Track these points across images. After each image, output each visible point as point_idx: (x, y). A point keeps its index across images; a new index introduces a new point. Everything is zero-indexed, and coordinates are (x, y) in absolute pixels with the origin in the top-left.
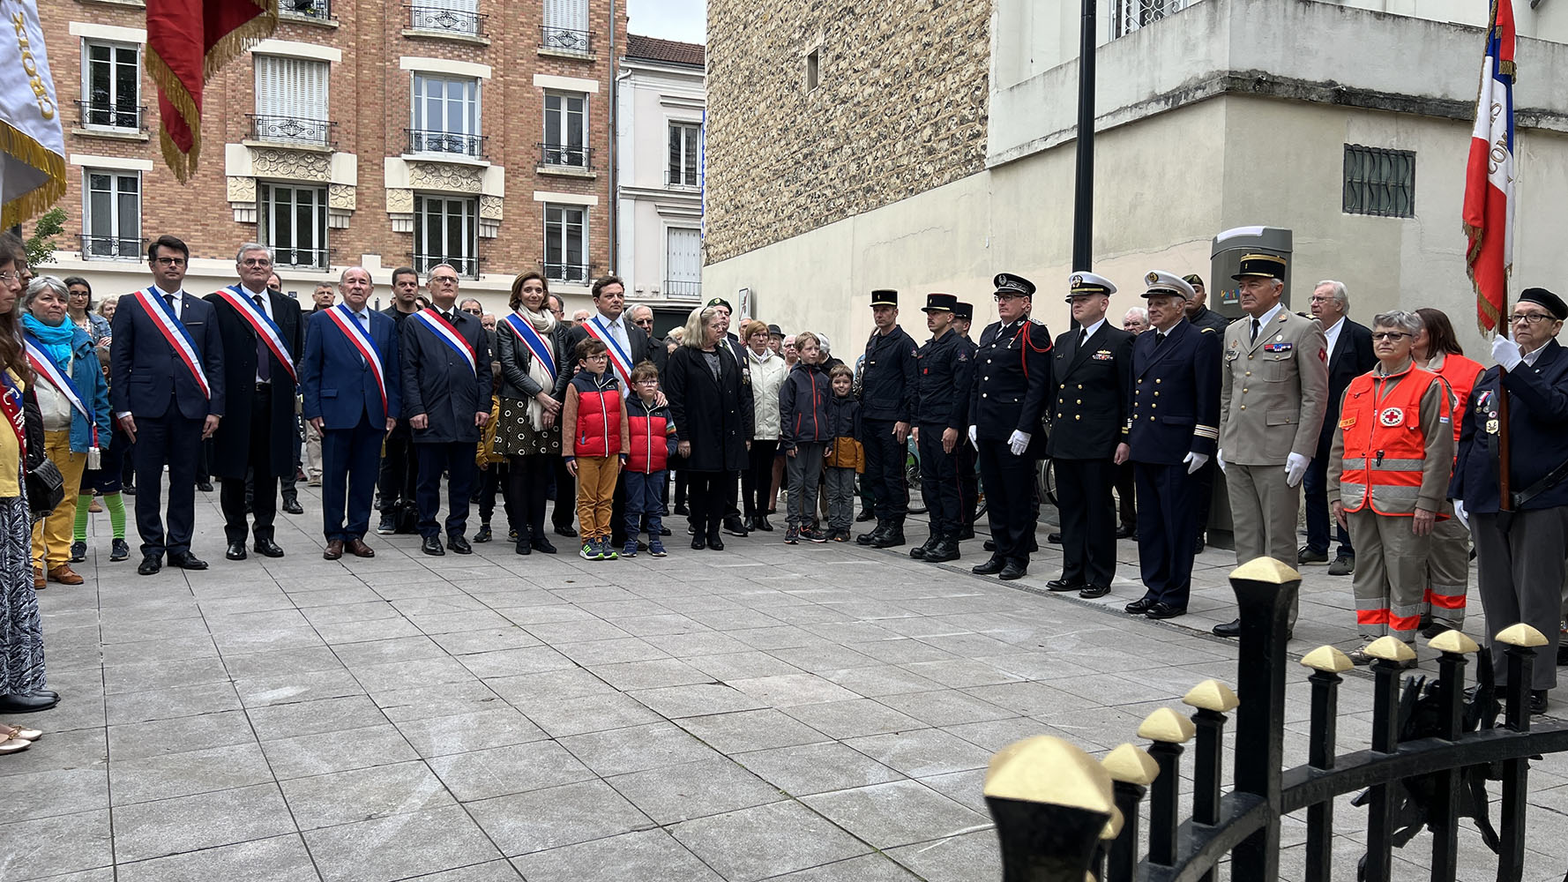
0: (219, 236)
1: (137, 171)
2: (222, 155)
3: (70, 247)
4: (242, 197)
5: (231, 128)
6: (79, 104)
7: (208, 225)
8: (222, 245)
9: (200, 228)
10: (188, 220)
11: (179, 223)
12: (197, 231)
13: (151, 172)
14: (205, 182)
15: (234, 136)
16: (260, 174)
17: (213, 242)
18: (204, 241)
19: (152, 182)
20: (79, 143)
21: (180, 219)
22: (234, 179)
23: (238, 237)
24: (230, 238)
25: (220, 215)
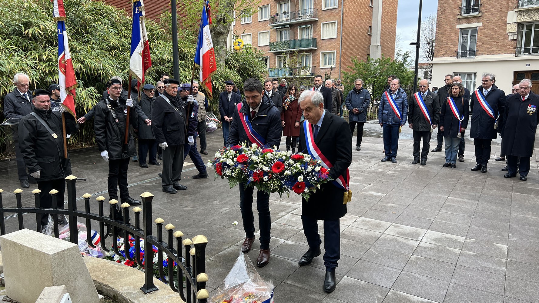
0: (502, 46)
1: (476, 27)
2: (506, 16)
3: (454, 55)
4: (512, 30)
5: (510, 6)
6: (461, 8)
7: (499, 42)
8: (503, 49)
9: (496, 44)
10: (492, 42)
11: (488, 43)
12: (494, 45)
13: (481, 27)
14: (499, 27)
15: (511, 8)
16: (519, 21)
17: (500, 48)
18: (497, 48)
19: (481, 30)
20: (459, 21)
21: (489, 42)
22: (510, 24)
23: (509, 45)
24: (506, 46)
25: (504, 38)
